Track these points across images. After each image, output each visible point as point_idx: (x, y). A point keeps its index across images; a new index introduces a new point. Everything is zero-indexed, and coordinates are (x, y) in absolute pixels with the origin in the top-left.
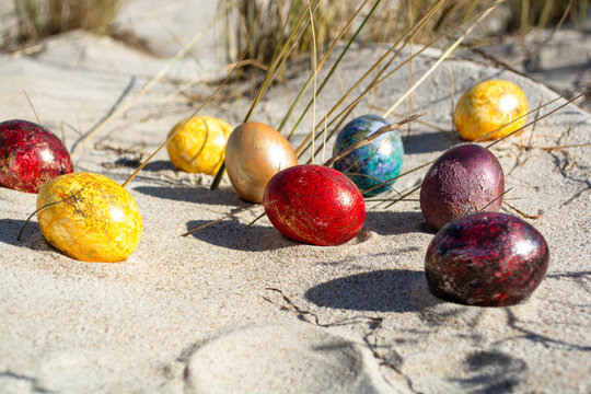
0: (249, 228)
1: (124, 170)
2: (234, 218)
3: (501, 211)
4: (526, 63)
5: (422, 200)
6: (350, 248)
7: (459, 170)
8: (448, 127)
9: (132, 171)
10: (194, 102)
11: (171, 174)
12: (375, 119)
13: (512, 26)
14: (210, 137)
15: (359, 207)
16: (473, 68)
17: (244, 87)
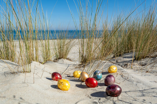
0: (83, 85)
1: (68, 77)
2: (81, 84)
3: (115, 84)
5: (105, 82)
6: (96, 88)
7: (109, 78)
8: (107, 71)
9: (69, 78)
10: (76, 68)
11: (74, 78)
12: (98, 71)
13: (114, 57)
14: (78, 73)
15: (97, 83)
16: (110, 64)
17: (82, 66)
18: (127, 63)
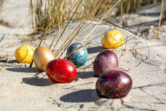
0: (42, 79)
2: (37, 76)
3: (118, 70)
4: (123, 24)
5: (94, 67)
6: (73, 84)
7: (104, 58)
8: (101, 45)
9: (4, 64)
10: (23, 41)
11: (17, 64)
12: (78, 44)
13: (118, 14)
14: (28, 52)
15: (75, 71)
16: (107, 27)
17: (38, 36)
18: (148, 28)
